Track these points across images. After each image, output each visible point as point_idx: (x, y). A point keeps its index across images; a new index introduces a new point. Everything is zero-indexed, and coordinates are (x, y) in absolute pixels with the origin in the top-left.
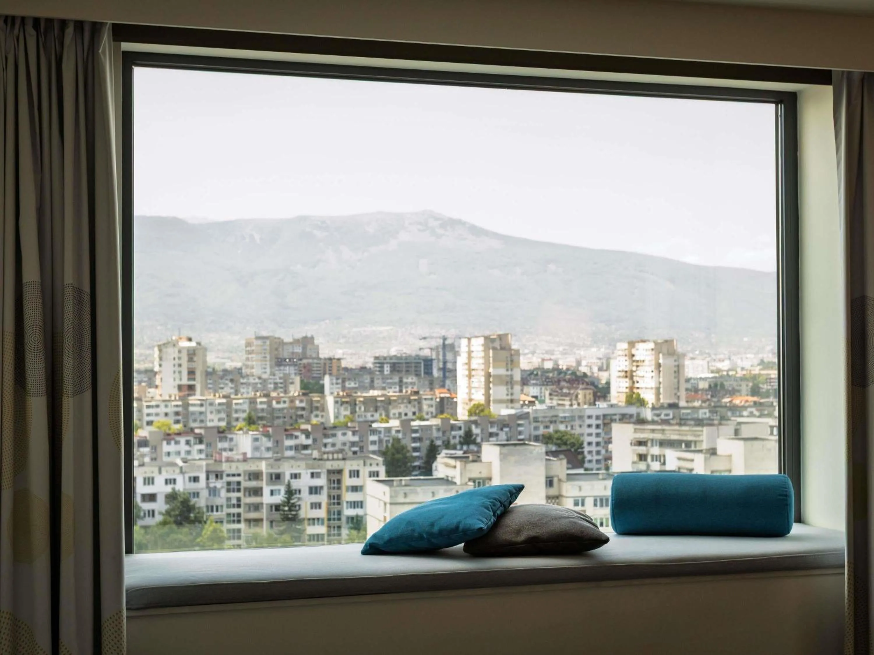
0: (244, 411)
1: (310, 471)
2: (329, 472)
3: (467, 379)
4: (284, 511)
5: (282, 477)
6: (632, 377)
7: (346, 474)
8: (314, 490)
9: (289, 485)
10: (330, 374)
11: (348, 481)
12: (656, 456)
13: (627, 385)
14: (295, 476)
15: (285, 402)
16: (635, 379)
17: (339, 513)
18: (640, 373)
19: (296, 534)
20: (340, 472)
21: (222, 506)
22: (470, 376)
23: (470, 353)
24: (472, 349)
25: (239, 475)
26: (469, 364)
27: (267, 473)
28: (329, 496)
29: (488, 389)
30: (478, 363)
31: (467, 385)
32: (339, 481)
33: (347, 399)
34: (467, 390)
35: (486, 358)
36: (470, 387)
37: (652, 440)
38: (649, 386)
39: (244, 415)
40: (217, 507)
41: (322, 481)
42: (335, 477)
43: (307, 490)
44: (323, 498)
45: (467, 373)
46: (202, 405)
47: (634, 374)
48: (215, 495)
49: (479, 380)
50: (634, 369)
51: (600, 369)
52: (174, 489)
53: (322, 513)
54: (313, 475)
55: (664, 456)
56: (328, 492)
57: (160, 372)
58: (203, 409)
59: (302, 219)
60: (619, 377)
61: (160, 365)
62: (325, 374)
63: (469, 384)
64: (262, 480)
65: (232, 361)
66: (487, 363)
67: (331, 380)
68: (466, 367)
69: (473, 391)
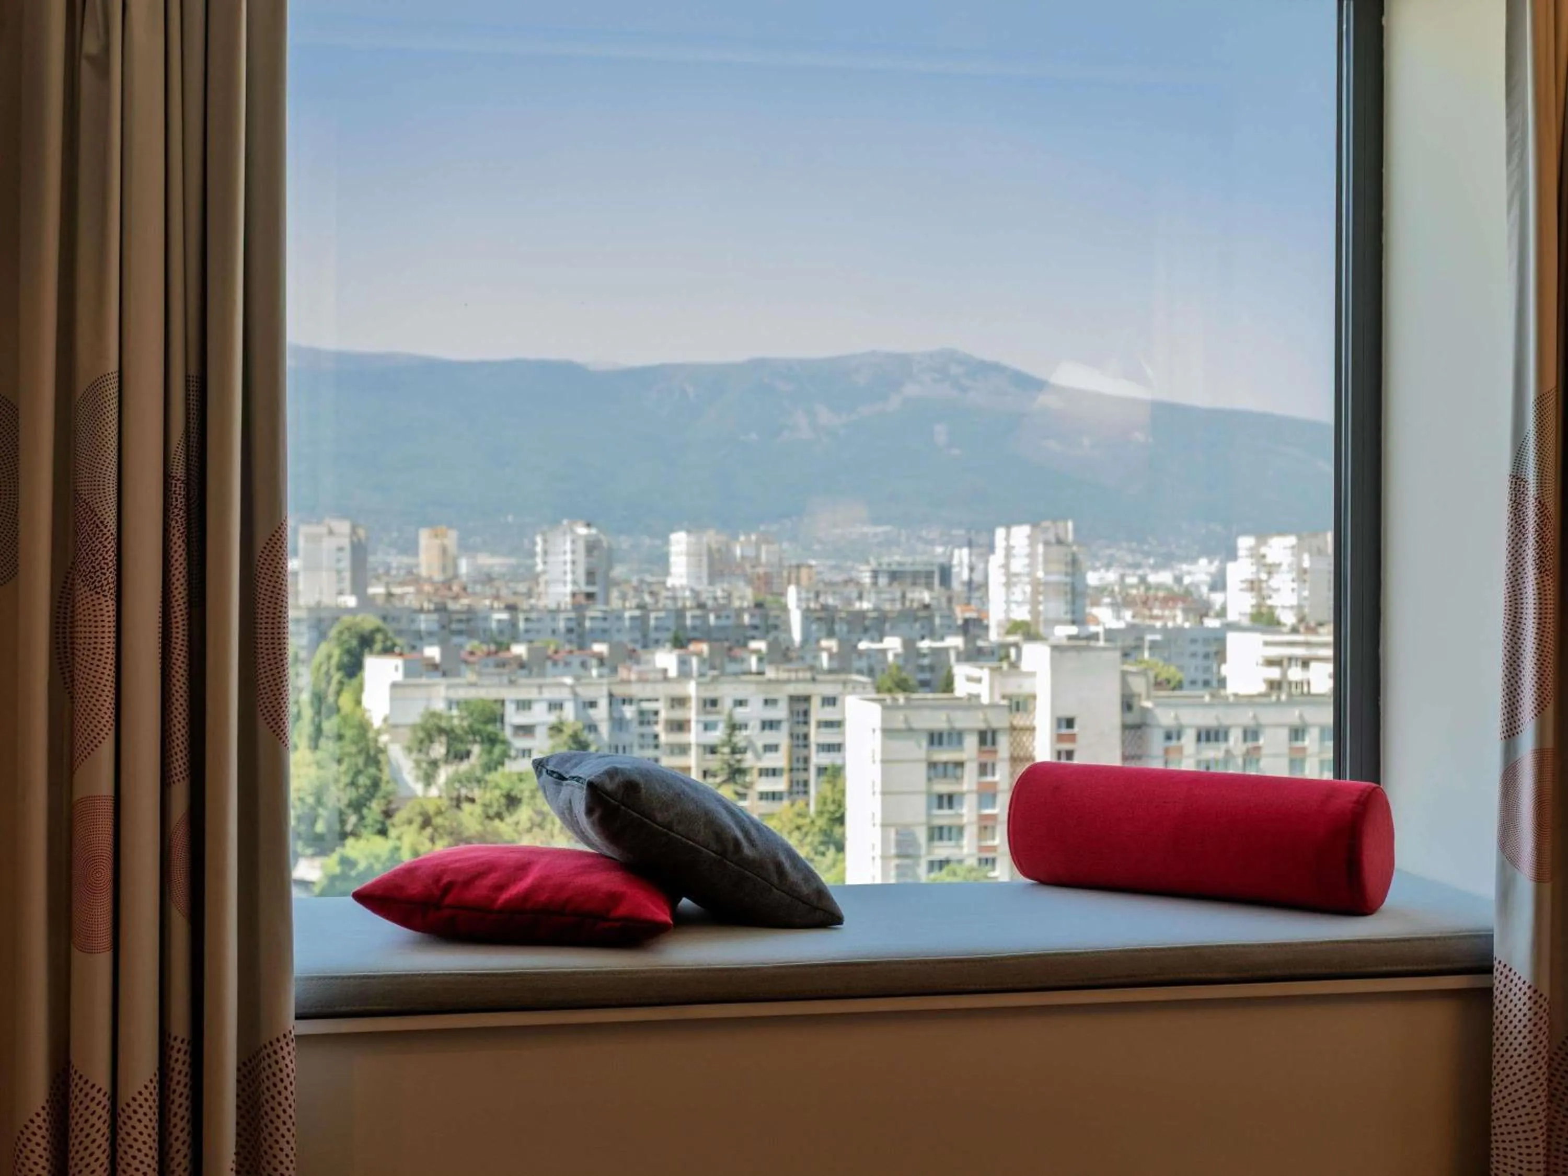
0: (668, 629)
1: (762, 697)
2: (793, 699)
3: (1003, 590)
4: (723, 754)
5: (719, 703)
6: (1260, 589)
7: (816, 703)
8: (769, 725)
9: (730, 716)
10: (798, 584)
11: (818, 713)
12: (1297, 683)
13: (1254, 602)
14: (740, 703)
15: (728, 617)
16: (1265, 592)
17: (806, 760)
18: (1274, 582)
19: (741, 790)
20: (807, 699)
21: (631, 746)
22: (1008, 585)
23: (1009, 550)
24: (1012, 542)
25: (657, 700)
26: (1006, 566)
27: (698, 698)
28: (791, 735)
29: (1034, 603)
30: (1019, 565)
31: (1004, 598)
32: (806, 713)
33: (822, 614)
34: (1004, 607)
35: (1032, 555)
36: (1008, 602)
37: (1290, 659)
38: (1287, 604)
39: (670, 635)
40: (624, 748)
41: (780, 712)
42: (801, 707)
43: (758, 724)
44: (781, 737)
45: (1003, 579)
46: (605, 619)
47: (1264, 585)
48: (620, 729)
49: (1022, 591)
50: (1264, 576)
51: (1213, 588)
52: (560, 718)
53: (779, 760)
54: (766, 702)
55: (1309, 683)
56: (791, 728)
57: (544, 572)
58: (606, 625)
59: (758, 364)
60: (1242, 590)
61: (545, 563)
62: (789, 583)
63: (1008, 596)
64: (690, 708)
65: (653, 575)
66: (1032, 565)
67: (799, 593)
68: (1003, 571)
69: (1013, 606)
